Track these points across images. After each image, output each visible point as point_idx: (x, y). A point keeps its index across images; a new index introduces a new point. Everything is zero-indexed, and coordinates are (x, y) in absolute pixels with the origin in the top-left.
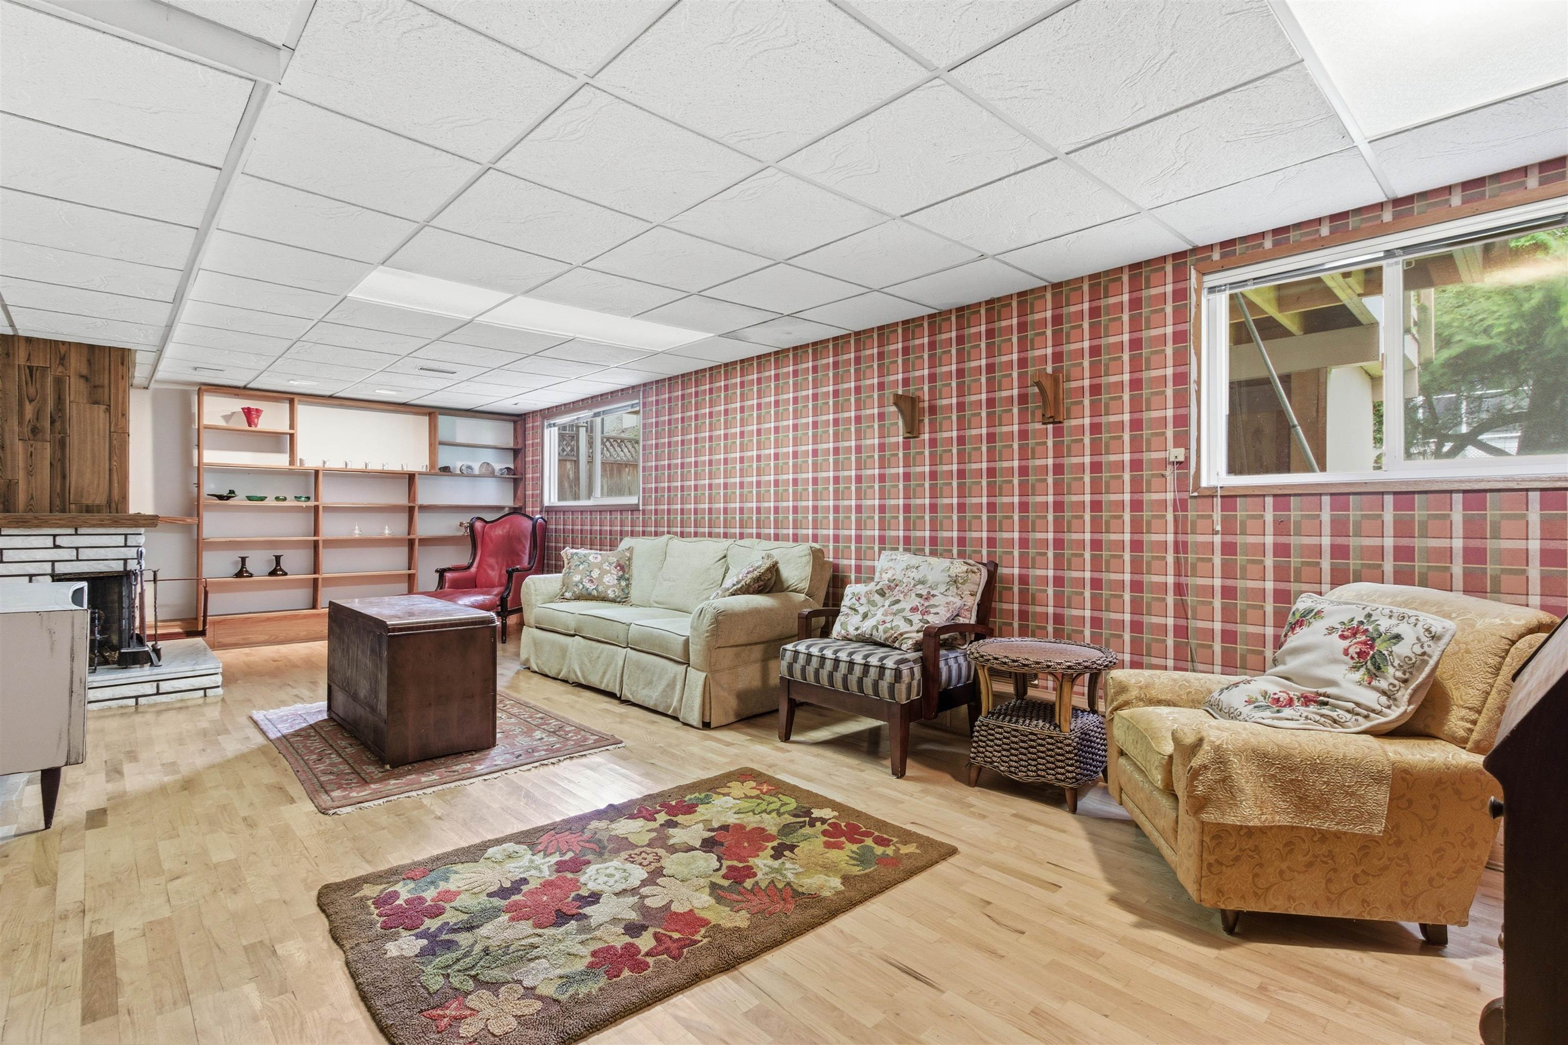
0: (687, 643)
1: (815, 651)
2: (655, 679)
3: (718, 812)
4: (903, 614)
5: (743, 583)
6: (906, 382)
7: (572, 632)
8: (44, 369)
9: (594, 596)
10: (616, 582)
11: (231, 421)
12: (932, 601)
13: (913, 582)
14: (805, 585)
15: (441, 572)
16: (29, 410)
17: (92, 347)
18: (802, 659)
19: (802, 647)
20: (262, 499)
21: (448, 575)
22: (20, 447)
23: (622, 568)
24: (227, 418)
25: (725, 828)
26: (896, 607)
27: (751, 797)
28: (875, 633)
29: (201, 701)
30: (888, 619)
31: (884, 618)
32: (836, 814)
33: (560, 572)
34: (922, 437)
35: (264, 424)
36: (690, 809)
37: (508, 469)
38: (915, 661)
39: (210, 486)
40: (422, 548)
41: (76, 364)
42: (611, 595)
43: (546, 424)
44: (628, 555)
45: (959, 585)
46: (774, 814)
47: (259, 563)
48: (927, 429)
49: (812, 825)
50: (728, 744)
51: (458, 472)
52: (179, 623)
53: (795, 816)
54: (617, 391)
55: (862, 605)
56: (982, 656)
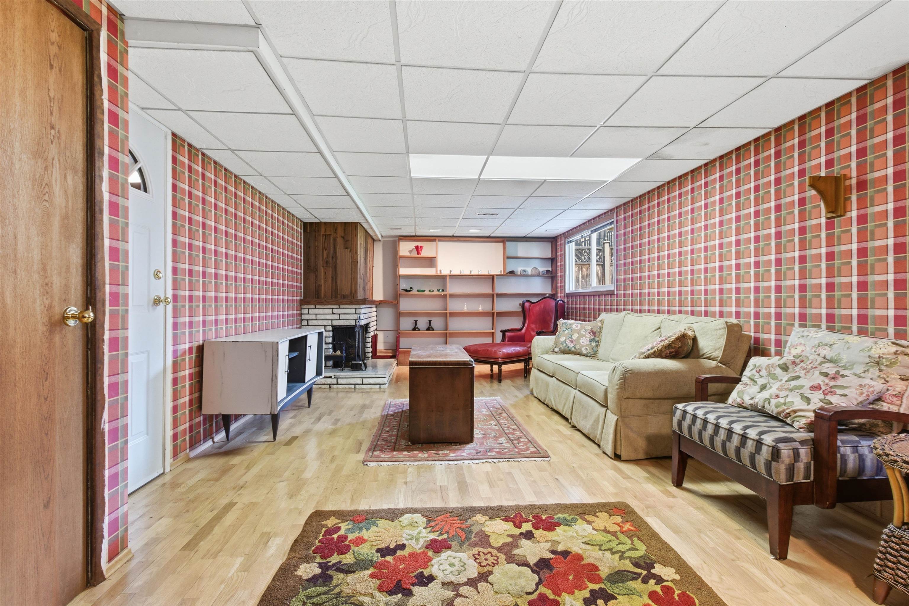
0: (606, 392)
1: (700, 413)
2: (589, 414)
3: (572, 537)
4: (801, 391)
5: (656, 349)
6: (830, 164)
7: (552, 375)
8: (330, 235)
9: (573, 352)
10: (588, 343)
11: (412, 253)
12: (840, 382)
13: (820, 359)
14: (719, 354)
15: (504, 332)
16: (325, 253)
17: (345, 223)
18: (689, 419)
19: (690, 408)
20: (424, 291)
21: (508, 334)
22: (322, 269)
23: (594, 334)
24: (410, 252)
25: (565, 553)
26: (793, 383)
27: (608, 532)
28: (767, 405)
29: (378, 390)
30: (782, 394)
31: (778, 392)
32: (677, 577)
33: (555, 335)
34: (848, 215)
35: (424, 253)
36: (551, 526)
37: (548, 271)
38: (803, 442)
39: (403, 285)
40: (498, 318)
41: (340, 232)
42: (584, 352)
43: (566, 241)
44: (600, 325)
45: (883, 367)
46: (617, 556)
47: (422, 323)
48: (854, 206)
49: (645, 581)
50: (626, 477)
51: (519, 274)
52: (391, 351)
53: (636, 565)
54: (602, 215)
55: (762, 377)
56: (887, 455)
